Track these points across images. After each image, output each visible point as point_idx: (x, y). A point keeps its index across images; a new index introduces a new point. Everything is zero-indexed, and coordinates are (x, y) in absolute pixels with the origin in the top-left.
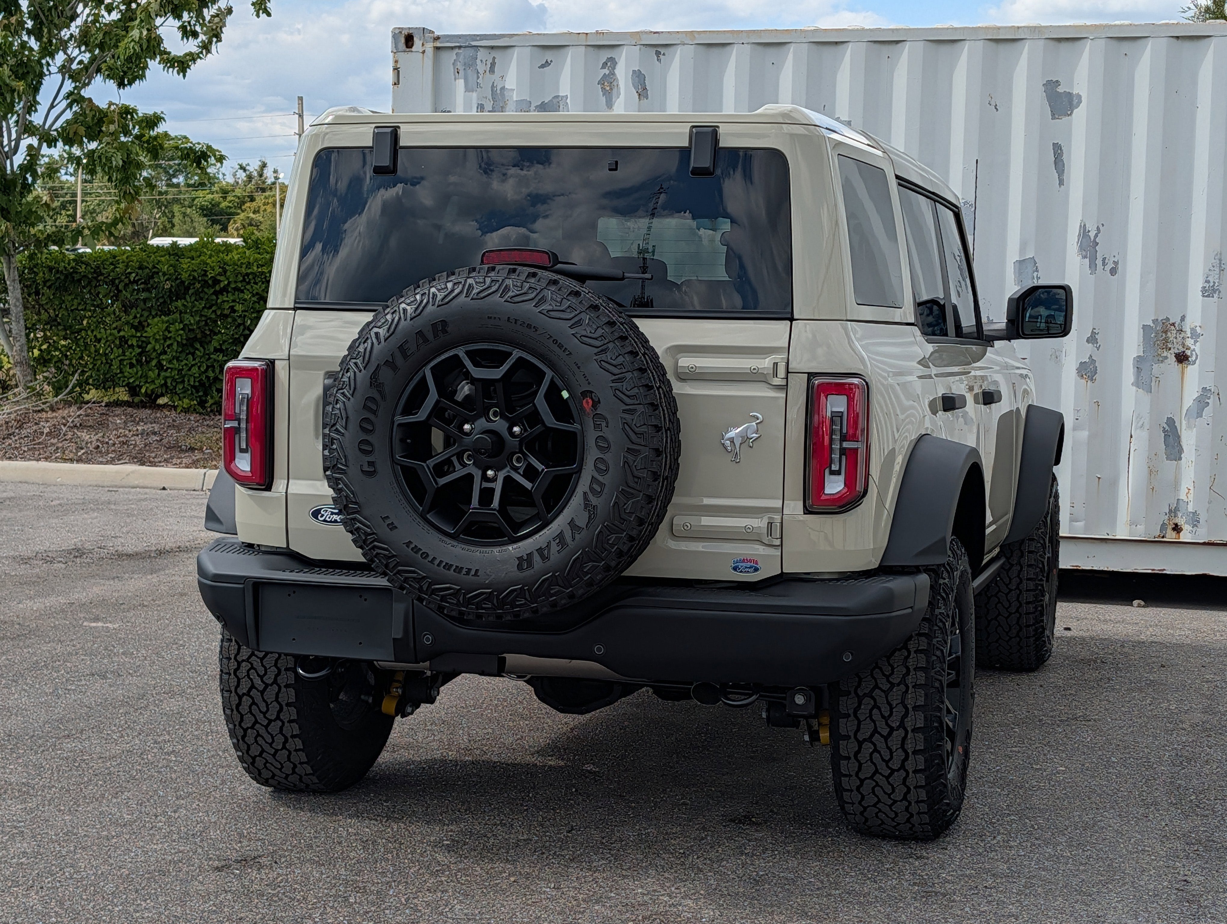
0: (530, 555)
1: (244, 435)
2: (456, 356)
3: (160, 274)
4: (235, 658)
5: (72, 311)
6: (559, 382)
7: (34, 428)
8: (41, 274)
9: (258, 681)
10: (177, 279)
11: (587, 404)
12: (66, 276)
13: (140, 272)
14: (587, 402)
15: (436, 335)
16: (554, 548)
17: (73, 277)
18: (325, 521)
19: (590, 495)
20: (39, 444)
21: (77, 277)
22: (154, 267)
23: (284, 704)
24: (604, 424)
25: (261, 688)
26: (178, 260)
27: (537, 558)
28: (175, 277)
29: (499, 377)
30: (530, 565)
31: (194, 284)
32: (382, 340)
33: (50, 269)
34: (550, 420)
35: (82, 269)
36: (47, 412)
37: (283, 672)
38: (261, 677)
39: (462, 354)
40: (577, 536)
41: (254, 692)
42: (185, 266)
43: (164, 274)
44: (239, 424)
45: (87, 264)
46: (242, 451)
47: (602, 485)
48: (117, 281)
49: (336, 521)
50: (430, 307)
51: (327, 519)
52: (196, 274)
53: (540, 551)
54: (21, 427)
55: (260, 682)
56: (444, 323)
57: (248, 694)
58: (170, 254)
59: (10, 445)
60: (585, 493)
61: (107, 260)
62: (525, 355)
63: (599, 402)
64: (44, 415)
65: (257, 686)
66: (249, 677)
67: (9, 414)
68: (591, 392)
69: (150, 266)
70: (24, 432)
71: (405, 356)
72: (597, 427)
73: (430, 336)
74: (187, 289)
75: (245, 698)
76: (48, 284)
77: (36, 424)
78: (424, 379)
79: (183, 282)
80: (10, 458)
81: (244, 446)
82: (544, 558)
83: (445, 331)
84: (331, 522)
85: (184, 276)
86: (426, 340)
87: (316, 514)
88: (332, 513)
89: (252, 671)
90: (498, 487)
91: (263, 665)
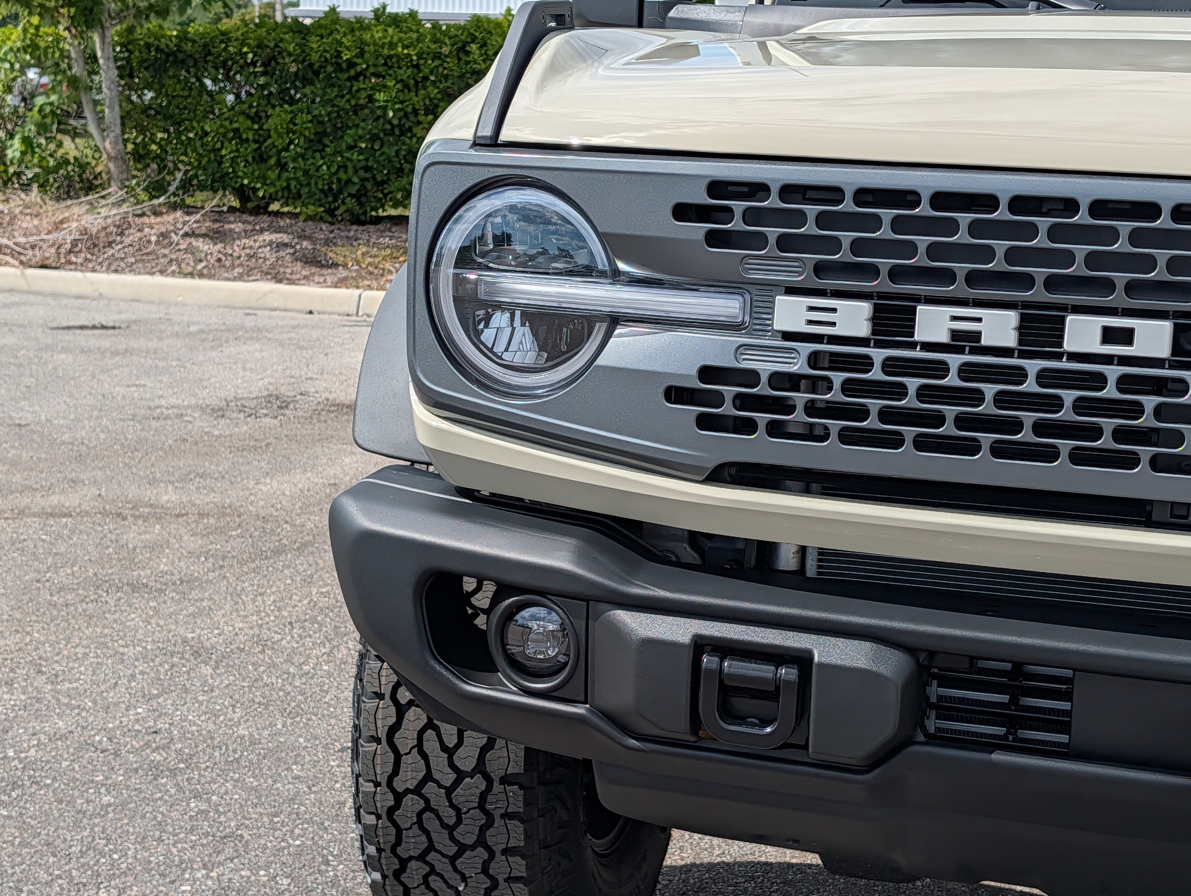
3: (285, 54)
5: (173, 97)
7: (139, 234)
8: (137, 53)
10: (304, 60)
12: (168, 55)
13: (259, 51)
17: (176, 57)
20: (147, 254)
21: (181, 56)
22: (276, 46)
26: (304, 39)
28: (302, 58)
31: (325, 67)
33: (148, 46)
35: (188, 47)
36: (149, 216)
42: (315, 46)
43: (290, 55)
45: (194, 41)
48: (230, 63)
52: (328, 56)
54: (122, 234)
58: (294, 33)
59: (113, 255)
61: (216, 37)
64: (146, 220)
67: (106, 218)
69: (272, 45)
70: (127, 241)
74: (317, 74)
76: (146, 65)
77: (139, 230)
79: (311, 65)
80: (116, 271)
85: (315, 57)
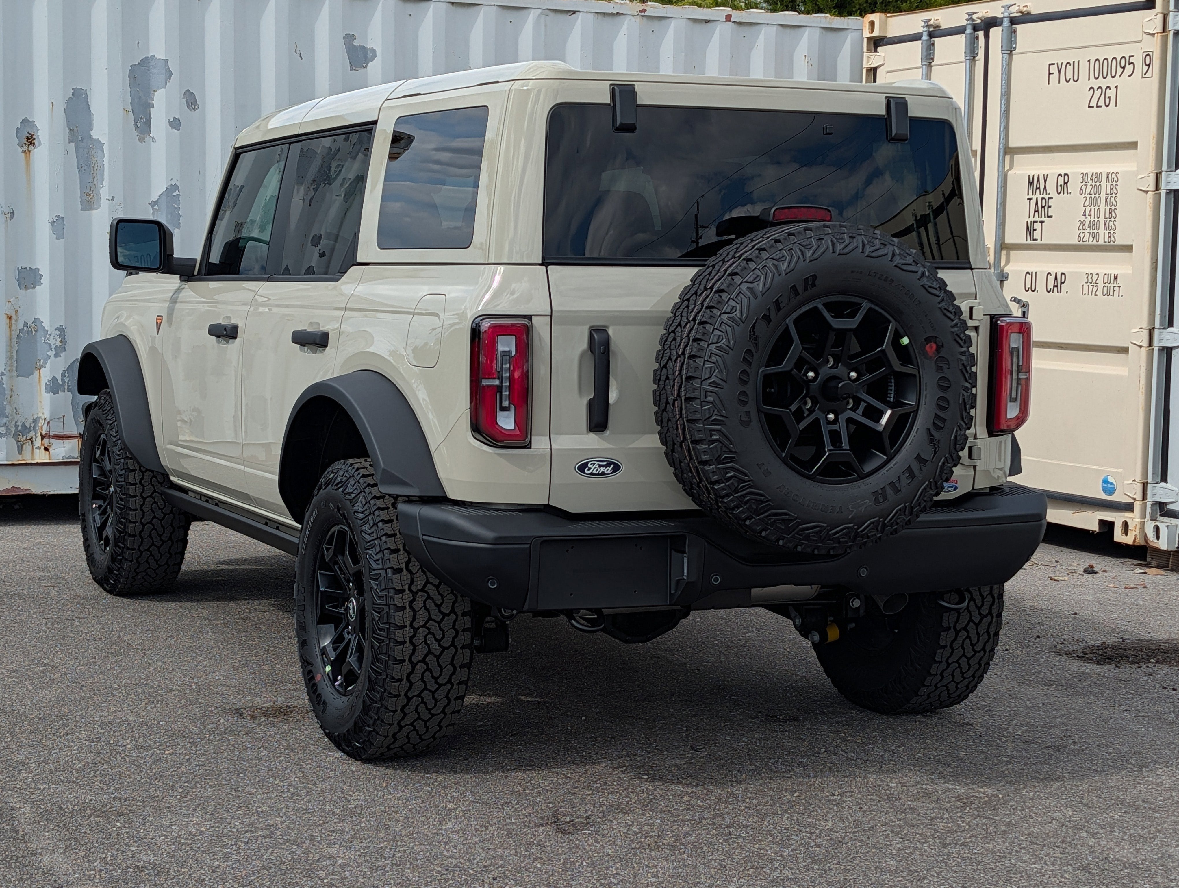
0: (883, 488)
1: (506, 393)
2: (816, 308)
4: (411, 625)
6: (901, 331)
9: (435, 646)
11: (930, 349)
14: (931, 347)
15: (806, 289)
16: (905, 481)
18: (592, 474)
19: (934, 432)
23: (457, 666)
24: (945, 366)
25: (438, 653)
27: (889, 491)
29: (854, 326)
30: (885, 499)
32: (760, 295)
34: (897, 365)
37: (460, 634)
38: (438, 641)
39: (820, 306)
40: (923, 468)
41: (430, 659)
44: (501, 382)
46: (503, 409)
47: (944, 420)
49: (603, 473)
50: (801, 263)
51: (594, 472)
53: (892, 484)
55: (437, 647)
56: (814, 277)
57: (423, 661)
60: (929, 430)
62: (873, 306)
63: (942, 346)
65: (434, 651)
66: (426, 643)
68: (936, 337)
71: (779, 309)
72: (939, 368)
73: (800, 289)
75: (418, 666)
78: (787, 329)
81: (506, 404)
82: (897, 491)
83: (814, 285)
84: (598, 474)
86: (797, 293)
87: (582, 468)
88: (600, 466)
89: (429, 636)
90: (842, 428)
91: (441, 629)
